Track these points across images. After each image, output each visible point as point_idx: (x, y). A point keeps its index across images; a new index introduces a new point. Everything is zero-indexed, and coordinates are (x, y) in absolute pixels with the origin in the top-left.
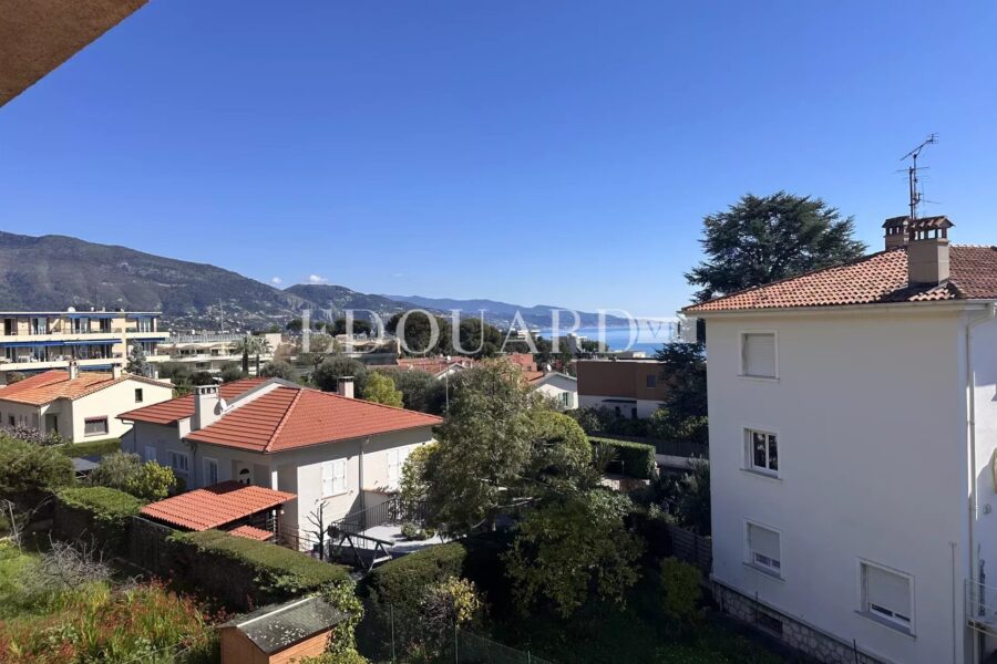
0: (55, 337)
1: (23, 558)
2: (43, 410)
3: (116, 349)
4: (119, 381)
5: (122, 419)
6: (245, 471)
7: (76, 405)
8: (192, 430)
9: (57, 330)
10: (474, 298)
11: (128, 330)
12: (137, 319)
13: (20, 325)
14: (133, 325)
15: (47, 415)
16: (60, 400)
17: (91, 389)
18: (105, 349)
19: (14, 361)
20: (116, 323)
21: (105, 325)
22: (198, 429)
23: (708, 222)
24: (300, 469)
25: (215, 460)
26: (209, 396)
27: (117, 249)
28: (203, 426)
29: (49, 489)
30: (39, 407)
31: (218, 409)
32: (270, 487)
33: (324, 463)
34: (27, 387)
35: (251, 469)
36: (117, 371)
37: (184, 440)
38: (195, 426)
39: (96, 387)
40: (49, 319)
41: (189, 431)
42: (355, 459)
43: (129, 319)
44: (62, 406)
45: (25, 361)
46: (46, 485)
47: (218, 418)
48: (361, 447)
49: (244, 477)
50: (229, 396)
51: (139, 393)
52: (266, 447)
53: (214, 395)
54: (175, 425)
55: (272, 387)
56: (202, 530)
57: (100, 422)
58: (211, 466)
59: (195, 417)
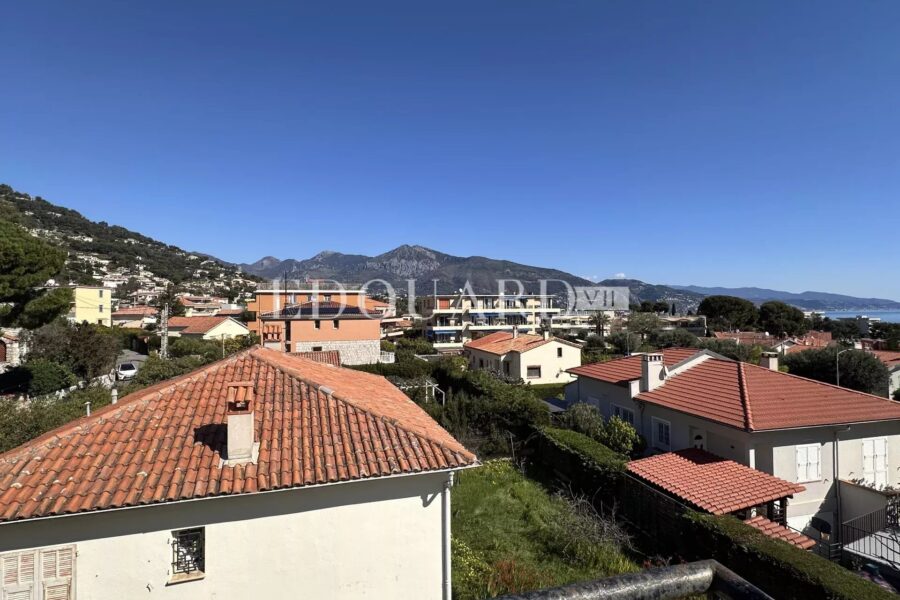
1: (526, 483)
2: (503, 358)
3: (529, 318)
4: (548, 342)
5: (571, 373)
6: (699, 437)
7: (522, 356)
8: (641, 391)
10: (745, 286)
15: (504, 361)
16: (512, 352)
17: (531, 346)
18: (523, 319)
19: (475, 324)
22: (647, 391)
24: (776, 450)
25: (669, 423)
26: (656, 363)
27: (505, 262)
28: (650, 389)
29: (535, 426)
30: (500, 356)
31: (662, 375)
32: (747, 464)
33: (798, 446)
34: (488, 342)
35: (704, 437)
37: (634, 399)
38: (644, 388)
39: (534, 344)
41: (638, 392)
42: (829, 445)
44: (514, 355)
45: (481, 325)
46: (533, 423)
47: (662, 383)
48: (835, 434)
49: (698, 443)
50: (670, 363)
51: (560, 351)
52: (747, 424)
53: (659, 363)
54: (625, 385)
55: (703, 358)
56: (717, 513)
57: (535, 370)
58: (660, 426)
59: (643, 379)
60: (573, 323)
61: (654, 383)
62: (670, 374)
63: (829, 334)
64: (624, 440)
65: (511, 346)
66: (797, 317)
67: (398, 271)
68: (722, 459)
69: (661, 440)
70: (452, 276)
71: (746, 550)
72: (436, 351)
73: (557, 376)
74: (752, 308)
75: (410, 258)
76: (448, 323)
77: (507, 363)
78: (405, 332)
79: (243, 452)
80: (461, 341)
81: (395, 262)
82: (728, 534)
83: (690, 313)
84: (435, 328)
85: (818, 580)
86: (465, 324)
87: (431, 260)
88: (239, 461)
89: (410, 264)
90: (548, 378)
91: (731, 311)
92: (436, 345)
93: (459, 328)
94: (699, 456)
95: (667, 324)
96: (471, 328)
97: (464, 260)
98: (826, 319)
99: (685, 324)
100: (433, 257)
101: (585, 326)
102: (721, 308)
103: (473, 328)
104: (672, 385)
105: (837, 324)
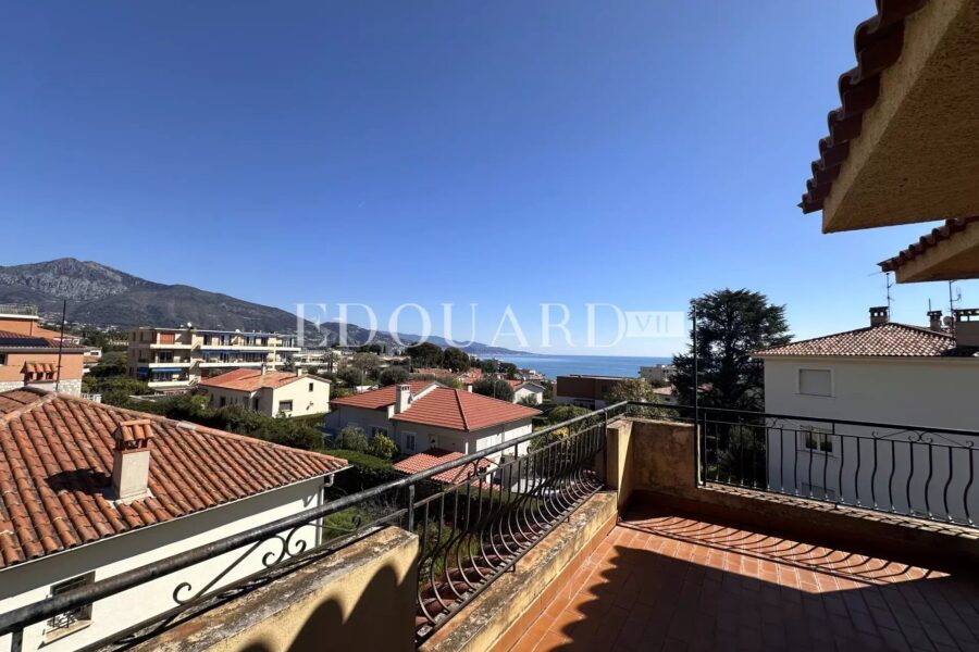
0: (235, 347)
2: (252, 394)
3: (271, 356)
4: (301, 378)
6: (434, 441)
7: (276, 392)
8: (396, 413)
9: (236, 343)
11: (277, 345)
12: (282, 339)
13: (213, 339)
14: (280, 342)
15: (254, 398)
16: (263, 388)
17: (283, 382)
18: (263, 356)
19: (207, 361)
20: (272, 341)
21: (264, 342)
22: (400, 413)
23: (693, 301)
25: (414, 434)
26: (406, 391)
28: (402, 411)
30: (250, 392)
31: (409, 400)
32: (464, 451)
33: (488, 437)
34: (230, 379)
35: (436, 440)
36: (300, 371)
37: (391, 419)
38: (397, 411)
39: (287, 380)
40: (231, 336)
41: (393, 414)
42: (501, 435)
43: (278, 339)
44: (266, 392)
45: (214, 361)
47: (409, 406)
48: (503, 428)
49: (433, 445)
50: (414, 391)
51: (311, 386)
52: (465, 427)
53: (408, 391)
54: (384, 409)
55: (434, 387)
57: (288, 404)
58: (408, 437)
59: (397, 404)
60: (304, 360)
61: (404, 406)
62: (415, 399)
63: (480, 370)
64: (386, 451)
65: (261, 383)
66: (465, 358)
67: (54, 290)
68: (451, 452)
69: (408, 447)
70: (146, 304)
72: (152, 391)
73: (308, 408)
75: (77, 276)
76: (170, 360)
77: (256, 400)
78: (91, 369)
79: (138, 488)
80: (188, 379)
81: (49, 277)
83: (396, 354)
84: (151, 365)
86: (193, 361)
87: (114, 282)
88: (136, 498)
89: (76, 282)
90: (298, 411)
92: (151, 384)
93: (185, 365)
94: (438, 452)
95: (382, 363)
96: (201, 365)
97: (165, 287)
98: (478, 360)
99: (396, 363)
100: (119, 278)
101: (315, 364)
103: (204, 365)
104: (415, 407)
105: (483, 363)
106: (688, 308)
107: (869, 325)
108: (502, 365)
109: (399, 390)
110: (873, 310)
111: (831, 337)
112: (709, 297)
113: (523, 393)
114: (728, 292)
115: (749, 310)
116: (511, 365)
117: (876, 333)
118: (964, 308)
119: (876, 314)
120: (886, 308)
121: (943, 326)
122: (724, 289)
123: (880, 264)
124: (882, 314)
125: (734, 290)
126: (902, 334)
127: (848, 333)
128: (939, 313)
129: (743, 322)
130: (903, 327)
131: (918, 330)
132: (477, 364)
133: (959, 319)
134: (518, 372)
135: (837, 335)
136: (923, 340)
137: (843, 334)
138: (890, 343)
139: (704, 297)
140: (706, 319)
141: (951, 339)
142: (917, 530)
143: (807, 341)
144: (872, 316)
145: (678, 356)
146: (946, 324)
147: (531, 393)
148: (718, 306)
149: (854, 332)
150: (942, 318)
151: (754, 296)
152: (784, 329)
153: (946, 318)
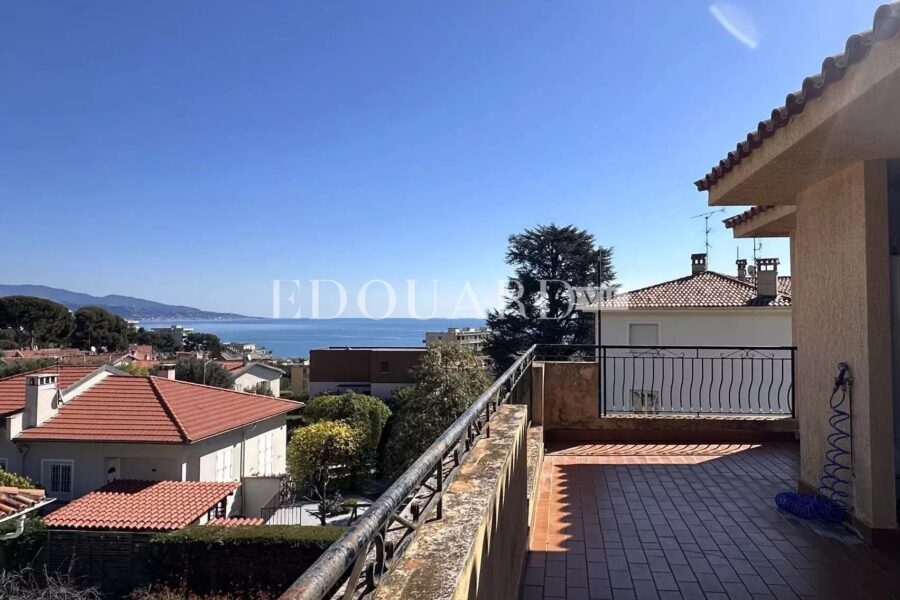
6: (112, 470)
8: (26, 428)
22: (34, 427)
24: (202, 460)
26: (48, 386)
28: (39, 423)
31: (56, 401)
33: (218, 451)
35: (118, 467)
37: (15, 440)
38: (29, 424)
41: (21, 430)
42: (239, 446)
47: (55, 413)
48: (243, 434)
49: (114, 476)
50: (65, 385)
52: (183, 436)
53: (52, 385)
55: (101, 376)
56: (181, 527)
58: (55, 469)
59: (29, 410)
61: (45, 413)
62: (66, 398)
71: (222, 544)
74: (67, 316)
82: (201, 539)
85: (282, 539)
91: (37, 319)
94: (128, 486)
98: (141, 330)
102: (22, 314)
104: (67, 413)
105: (153, 336)
106: (507, 247)
107: (690, 274)
108: (191, 337)
109: (33, 383)
110: (695, 257)
111: (658, 286)
112: (532, 234)
113: (247, 381)
114: (553, 228)
115: (576, 252)
116: (208, 337)
117: (697, 282)
118: (763, 258)
119: (696, 262)
120: (705, 255)
121: (748, 276)
122: (548, 225)
123: (724, 221)
124: (701, 262)
125: (560, 226)
126: (718, 283)
127: (673, 282)
128: (745, 261)
129: (568, 268)
130: (718, 275)
131: (729, 280)
132: (142, 338)
133: (759, 269)
134: (224, 348)
135: (664, 284)
136: (733, 288)
137: (669, 283)
138: (709, 293)
139: (525, 233)
140: (527, 264)
141: (755, 289)
142: (745, 421)
143: (637, 291)
144: (694, 262)
145: (493, 312)
146: (750, 273)
147: (260, 380)
148: (541, 246)
149: (678, 280)
150: (747, 267)
151: (581, 235)
152: (611, 277)
153: (750, 267)
